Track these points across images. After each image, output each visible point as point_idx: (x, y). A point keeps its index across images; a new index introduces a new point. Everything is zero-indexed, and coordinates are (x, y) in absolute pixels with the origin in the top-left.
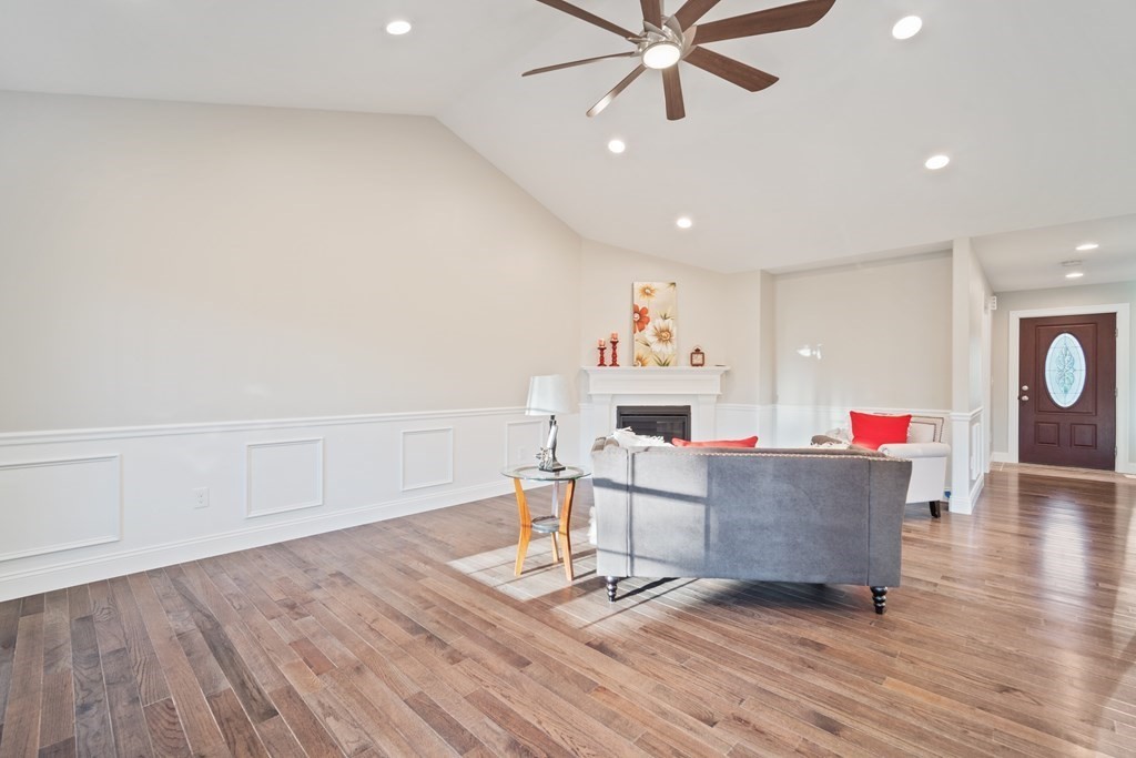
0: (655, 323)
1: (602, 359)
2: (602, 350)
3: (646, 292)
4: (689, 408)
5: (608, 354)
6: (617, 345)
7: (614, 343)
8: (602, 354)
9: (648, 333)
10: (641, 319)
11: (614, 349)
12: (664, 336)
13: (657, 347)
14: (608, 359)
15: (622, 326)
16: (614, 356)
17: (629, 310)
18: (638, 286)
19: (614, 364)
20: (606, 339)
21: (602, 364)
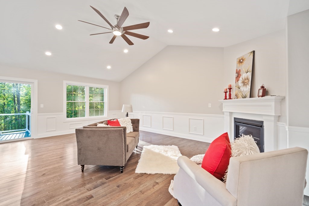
0: (243, 76)
1: (226, 96)
2: (226, 93)
3: (241, 61)
4: (262, 122)
6: (231, 90)
7: (230, 89)
8: (226, 94)
9: (240, 82)
10: (238, 75)
11: (230, 91)
12: (245, 82)
13: (243, 89)
14: (228, 96)
16: (230, 95)
19: (230, 98)
20: (227, 87)
21: (226, 99)
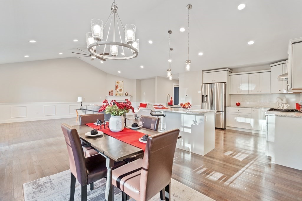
0: (119, 88)
1: (110, 94)
3: (118, 83)
5: (111, 93)
9: (118, 90)
10: (117, 87)
11: (112, 92)
12: (120, 90)
13: (119, 92)
14: (111, 94)
15: (113, 88)
16: (112, 94)
17: (115, 86)
18: (117, 82)
19: (112, 95)
20: (110, 91)
21: (110, 95)
